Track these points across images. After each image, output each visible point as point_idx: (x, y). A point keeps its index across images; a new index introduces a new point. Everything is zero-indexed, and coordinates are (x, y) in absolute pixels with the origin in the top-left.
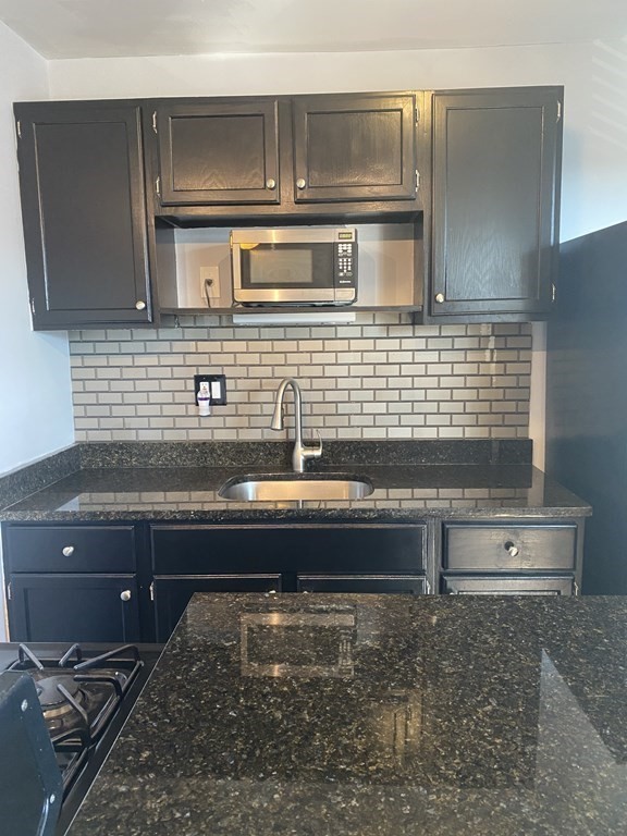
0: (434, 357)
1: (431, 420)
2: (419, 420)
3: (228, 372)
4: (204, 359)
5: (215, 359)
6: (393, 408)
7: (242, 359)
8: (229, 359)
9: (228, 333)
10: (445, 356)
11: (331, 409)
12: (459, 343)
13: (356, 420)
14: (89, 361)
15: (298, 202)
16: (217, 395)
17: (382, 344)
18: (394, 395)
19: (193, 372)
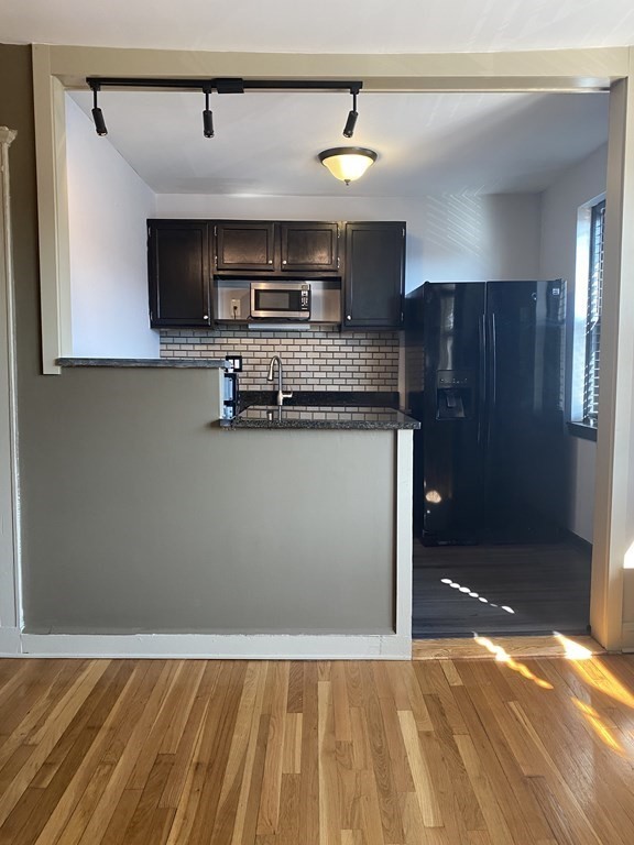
0: (350, 349)
1: (349, 382)
2: (343, 382)
3: (243, 355)
4: (231, 348)
5: (237, 348)
6: (329, 375)
7: (250, 348)
8: (245, 348)
9: (244, 334)
10: (356, 349)
11: (297, 375)
12: (363, 342)
13: (310, 381)
14: (170, 347)
15: (283, 271)
16: (237, 366)
17: (324, 342)
18: (330, 368)
19: (225, 354)
